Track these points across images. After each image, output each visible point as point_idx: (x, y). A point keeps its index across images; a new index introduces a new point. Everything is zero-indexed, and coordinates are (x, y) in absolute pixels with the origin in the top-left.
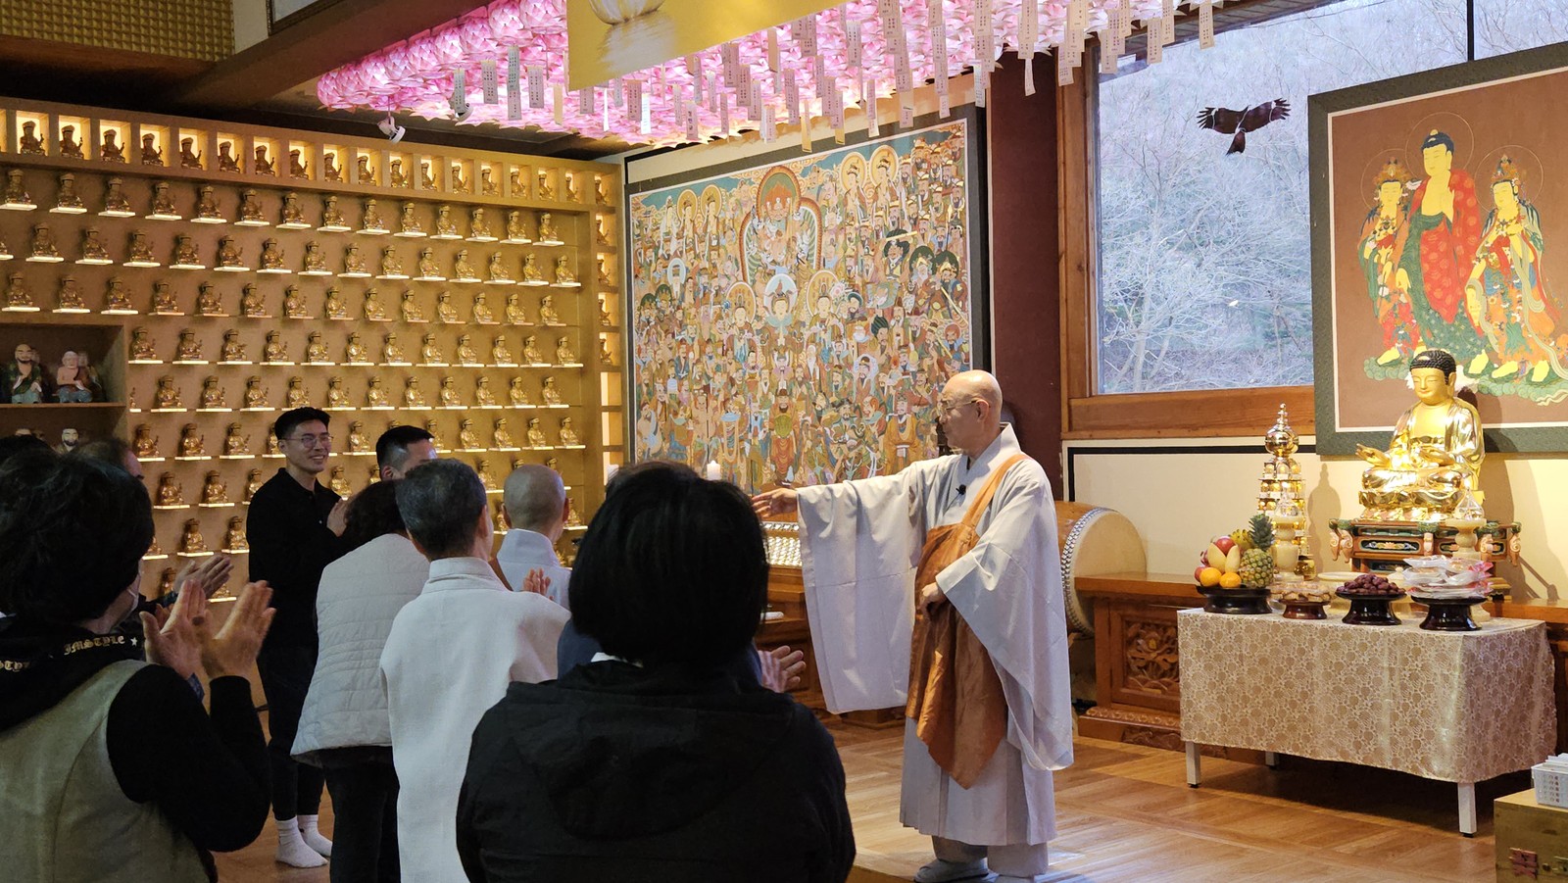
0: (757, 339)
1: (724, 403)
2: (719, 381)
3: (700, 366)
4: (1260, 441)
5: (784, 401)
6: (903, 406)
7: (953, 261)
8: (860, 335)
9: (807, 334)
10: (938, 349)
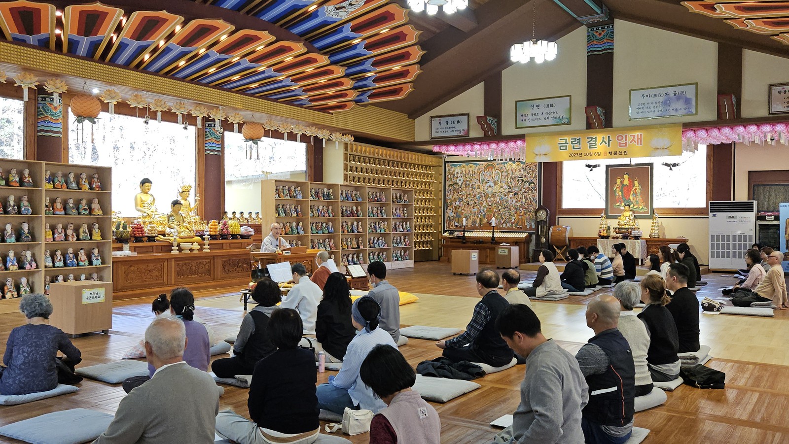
0: (483, 195)
1: (473, 207)
2: (472, 202)
3: (466, 200)
4: (600, 216)
5: (490, 207)
6: (521, 209)
7: (534, 184)
8: (511, 195)
9: (497, 195)
10: (530, 199)
